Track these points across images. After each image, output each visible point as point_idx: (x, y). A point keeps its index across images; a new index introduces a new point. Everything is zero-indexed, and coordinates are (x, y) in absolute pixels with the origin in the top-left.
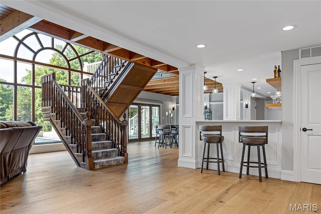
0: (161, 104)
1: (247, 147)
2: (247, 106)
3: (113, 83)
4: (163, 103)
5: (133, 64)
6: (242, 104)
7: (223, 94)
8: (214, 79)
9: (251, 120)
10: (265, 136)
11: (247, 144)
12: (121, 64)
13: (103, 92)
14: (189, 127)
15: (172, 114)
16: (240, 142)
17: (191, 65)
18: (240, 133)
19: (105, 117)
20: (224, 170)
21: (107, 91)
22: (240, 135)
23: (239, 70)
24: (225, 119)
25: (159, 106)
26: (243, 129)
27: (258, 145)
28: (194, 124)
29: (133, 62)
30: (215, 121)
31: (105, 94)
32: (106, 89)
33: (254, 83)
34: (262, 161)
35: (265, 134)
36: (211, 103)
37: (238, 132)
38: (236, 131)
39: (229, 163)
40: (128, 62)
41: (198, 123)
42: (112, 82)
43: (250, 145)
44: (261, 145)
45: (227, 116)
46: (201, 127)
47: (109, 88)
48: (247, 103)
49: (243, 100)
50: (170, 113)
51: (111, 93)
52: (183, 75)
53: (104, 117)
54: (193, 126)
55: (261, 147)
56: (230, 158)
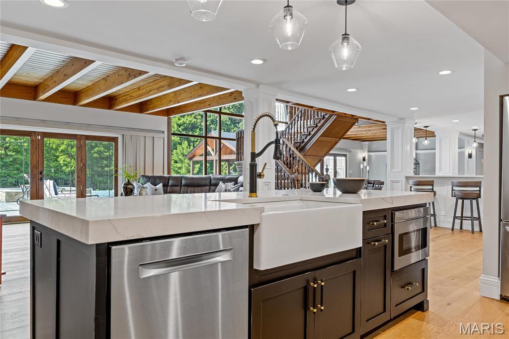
0: (348, 154)
1: (460, 201)
2: (470, 156)
3: (311, 136)
4: (350, 151)
5: (336, 116)
6: (461, 155)
7: (435, 139)
8: (425, 128)
9: (476, 175)
10: (478, 191)
11: (461, 198)
12: (321, 116)
13: (299, 144)
14: (398, 182)
15: (368, 167)
16: (452, 196)
17: (401, 119)
18: (452, 187)
19: (304, 172)
20: (436, 226)
21: (304, 144)
22: (453, 190)
23: (454, 121)
24: (438, 174)
25: (345, 156)
26: (455, 184)
27: (471, 199)
28: (404, 179)
29: (335, 115)
30: (424, 175)
31: (301, 147)
32: (303, 142)
33: (475, 130)
34: (476, 215)
35: (478, 189)
36: (418, 151)
37: (451, 186)
38: (449, 187)
39: (442, 219)
40: (329, 114)
41: (407, 178)
42: (310, 134)
43: (463, 199)
44: (474, 199)
45: (441, 169)
46: (411, 182)
47: (306, 141)
48: (470, 152)
49: (465, 147)
50: (365, 165)
51: (308, 147)
52: (391, 128)
53: (302, 171)
54: (402, 181)
55: (474, 202)
56: (443, 213)
